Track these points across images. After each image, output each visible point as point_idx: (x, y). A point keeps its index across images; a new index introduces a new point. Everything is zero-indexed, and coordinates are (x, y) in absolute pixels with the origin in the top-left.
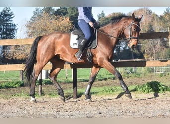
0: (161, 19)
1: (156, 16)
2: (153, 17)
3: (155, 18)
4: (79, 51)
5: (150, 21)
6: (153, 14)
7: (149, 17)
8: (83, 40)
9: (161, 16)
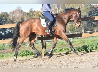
0: (28, 15)
1: (25, 13)
2: (24, 14)
3: (25, 14)
4: (48, 28)
5: (22, 16)
6: (24, 12)
7: (22, 14)
8: (50, 22)
9: (28, 13)
